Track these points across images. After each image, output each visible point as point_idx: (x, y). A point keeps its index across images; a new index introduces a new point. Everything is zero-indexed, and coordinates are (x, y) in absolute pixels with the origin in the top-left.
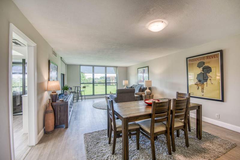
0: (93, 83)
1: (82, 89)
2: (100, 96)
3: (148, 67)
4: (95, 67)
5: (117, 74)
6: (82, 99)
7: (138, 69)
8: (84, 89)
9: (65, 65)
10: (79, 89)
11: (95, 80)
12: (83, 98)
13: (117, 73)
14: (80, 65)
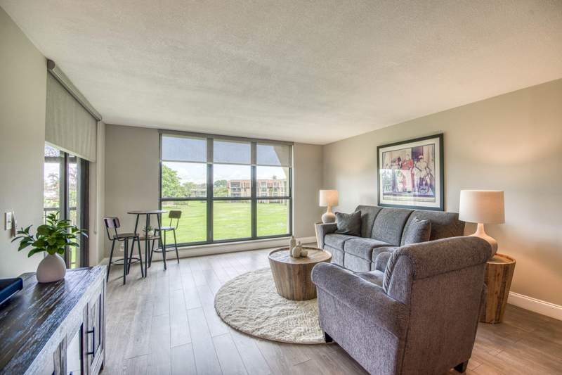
0: (210, 199)
1: (166, 222)
2: (233, 247)
3: (441, 137)
4: (216, 143)
5: (290, 169)
6: (164, 261)
7: (378, 148)
8: (175, 220)
9: (94, 122)
10: (154, 224)
11: (215, 189)
12: (171, 253)
13: (290, 163)
14: (162, 132)
